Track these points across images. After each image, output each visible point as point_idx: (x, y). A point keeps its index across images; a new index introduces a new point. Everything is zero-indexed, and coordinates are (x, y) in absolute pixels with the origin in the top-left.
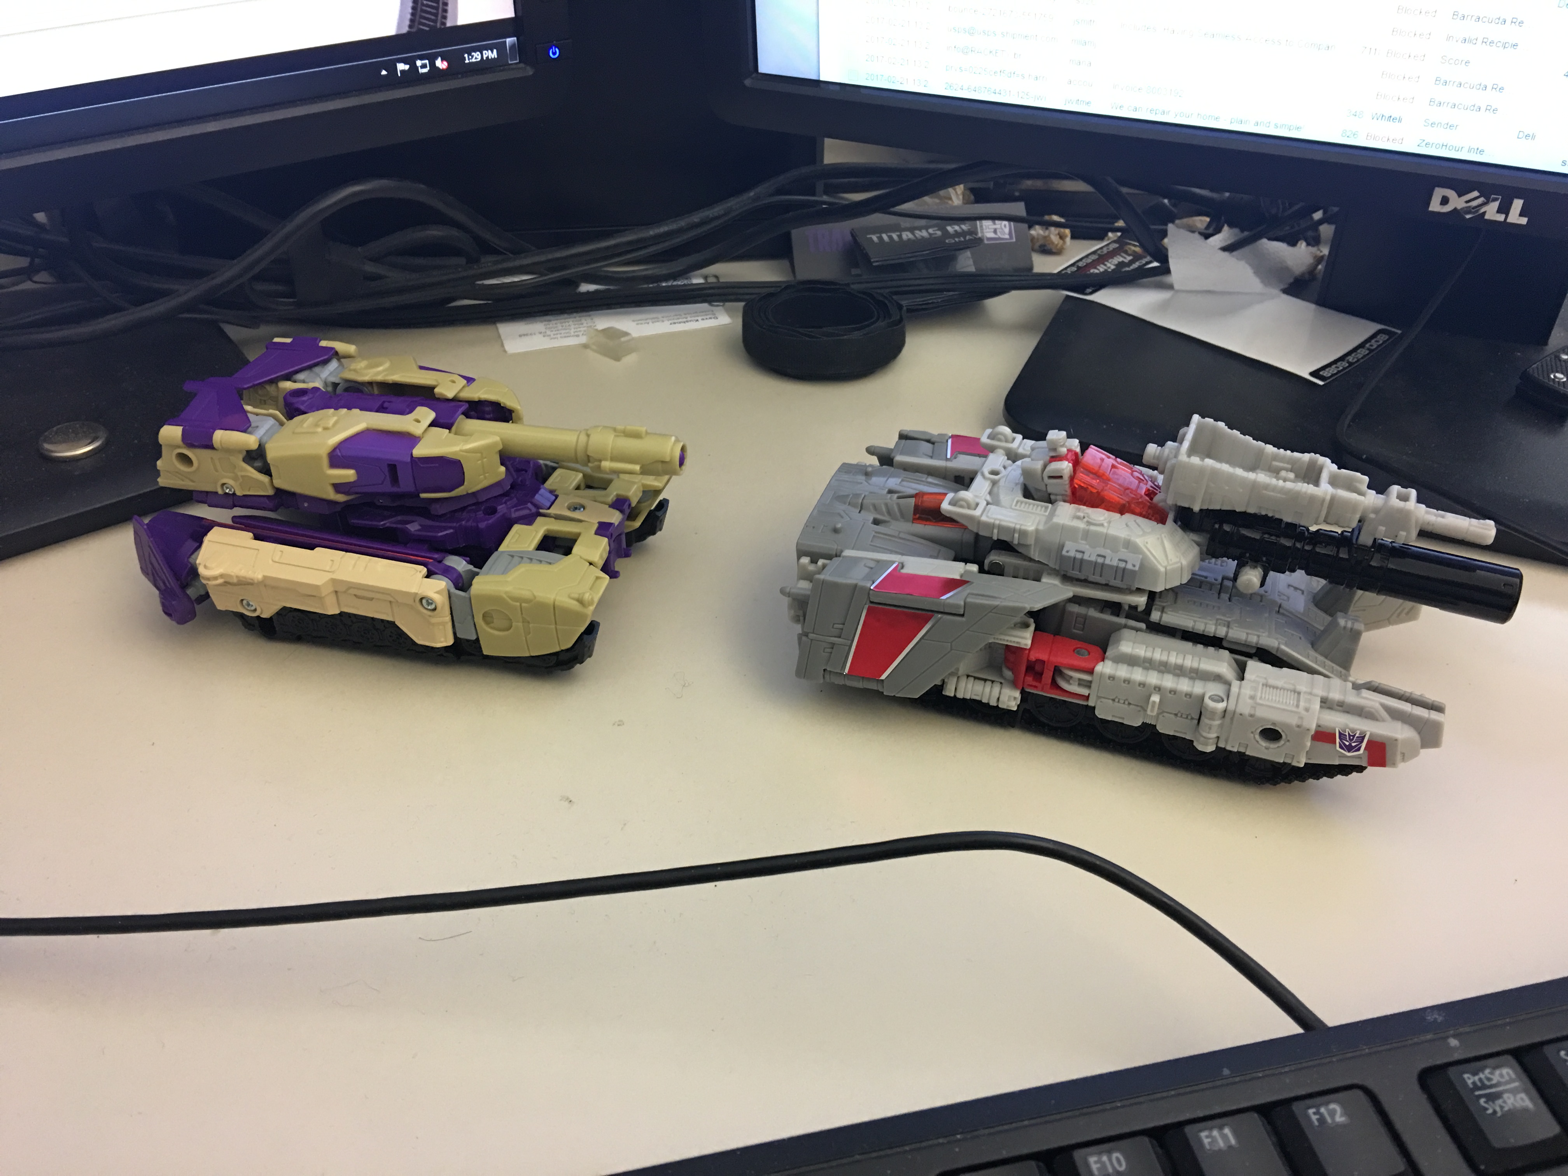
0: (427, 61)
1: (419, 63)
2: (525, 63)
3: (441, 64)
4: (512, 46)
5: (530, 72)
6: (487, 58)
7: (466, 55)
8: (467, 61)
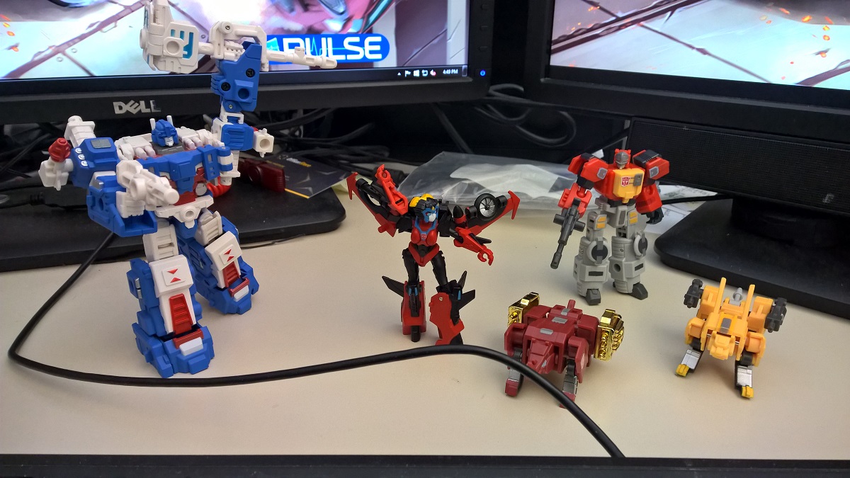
0: (427, 71)
1: (423, 71)
2: (470, 76)
3: (433, 73)
4: (465, 69)
5: (470, 80)
6: (453, 73)
7: (444, 71)
8: (444, 73)
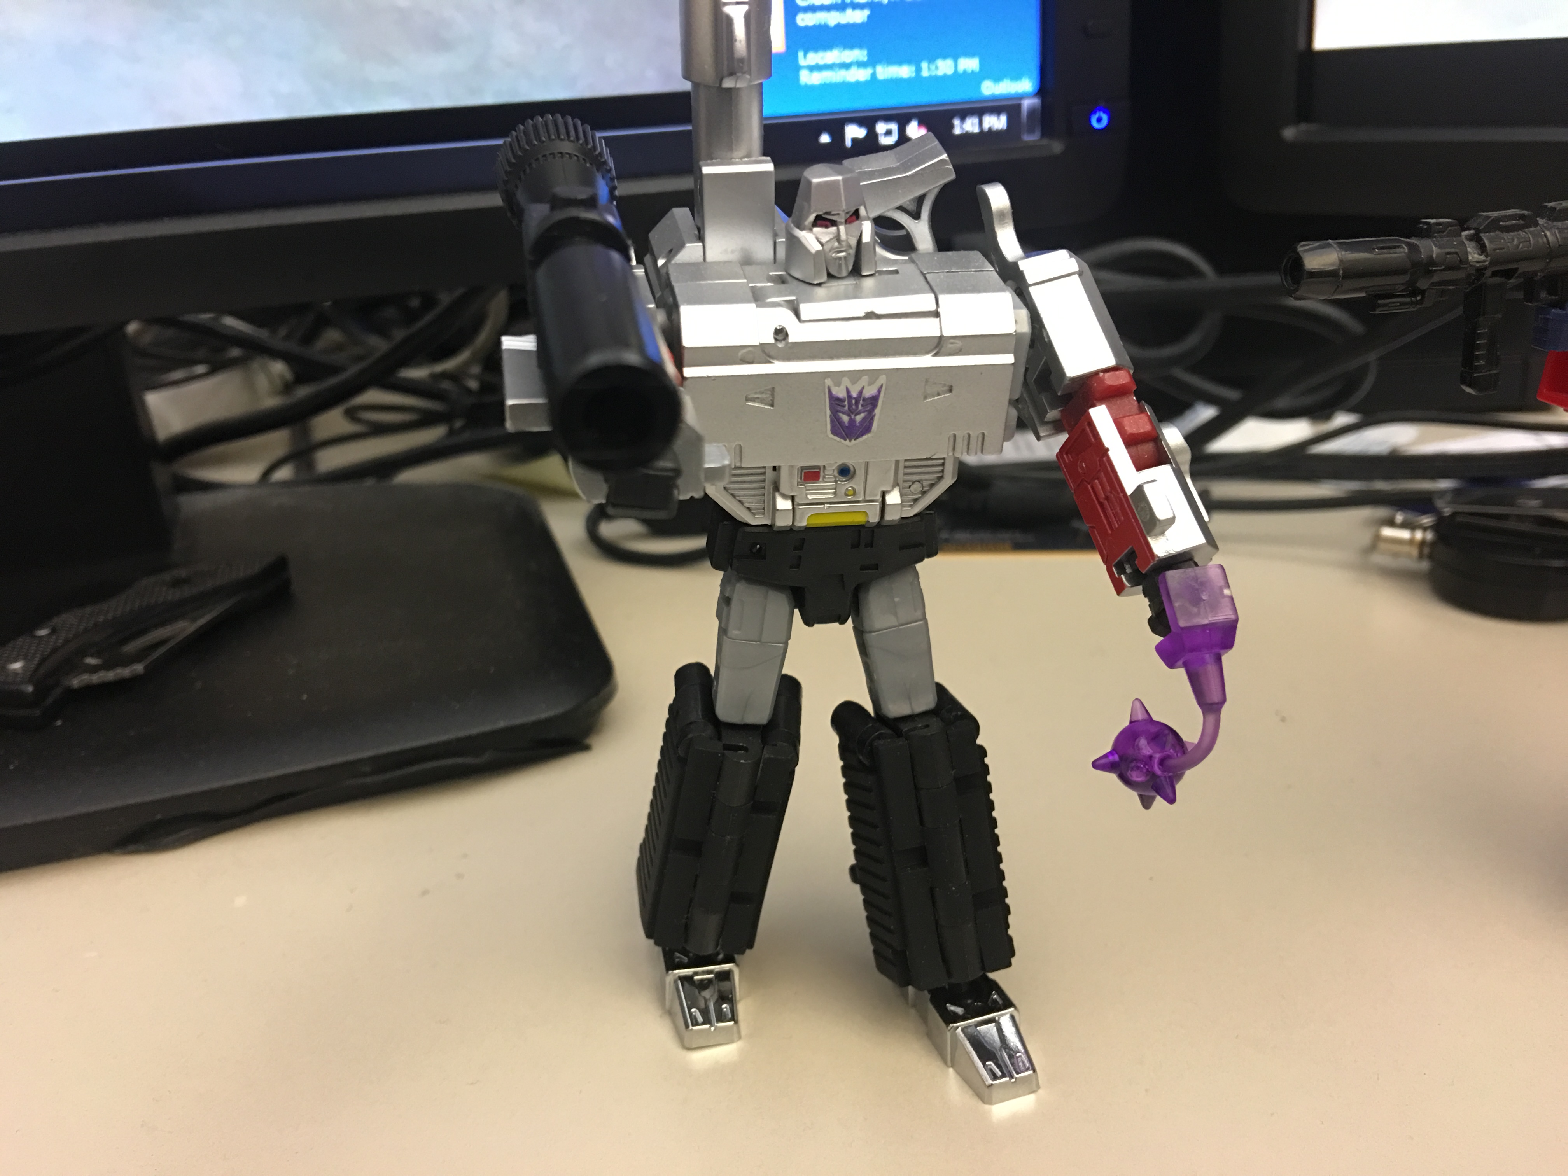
0: (894, 127)
2: (1054, 137)
4: (1032, 112)
5: (1057, 147)
6: (990, 129)
7: (957, 122)
8: (957, 131)
